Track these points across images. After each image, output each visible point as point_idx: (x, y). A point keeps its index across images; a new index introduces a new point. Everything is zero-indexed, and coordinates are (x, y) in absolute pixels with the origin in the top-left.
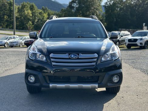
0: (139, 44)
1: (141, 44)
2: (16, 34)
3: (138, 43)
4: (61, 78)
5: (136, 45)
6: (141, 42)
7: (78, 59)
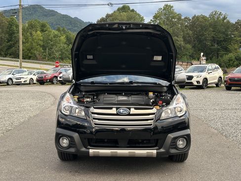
0: (195, 83)
1: (198, 82)
2: (23, 66)
3: (194, 81)
4: (106, 140)
5: (191, 84)
6: (198, 79)
7: (129, 115)
